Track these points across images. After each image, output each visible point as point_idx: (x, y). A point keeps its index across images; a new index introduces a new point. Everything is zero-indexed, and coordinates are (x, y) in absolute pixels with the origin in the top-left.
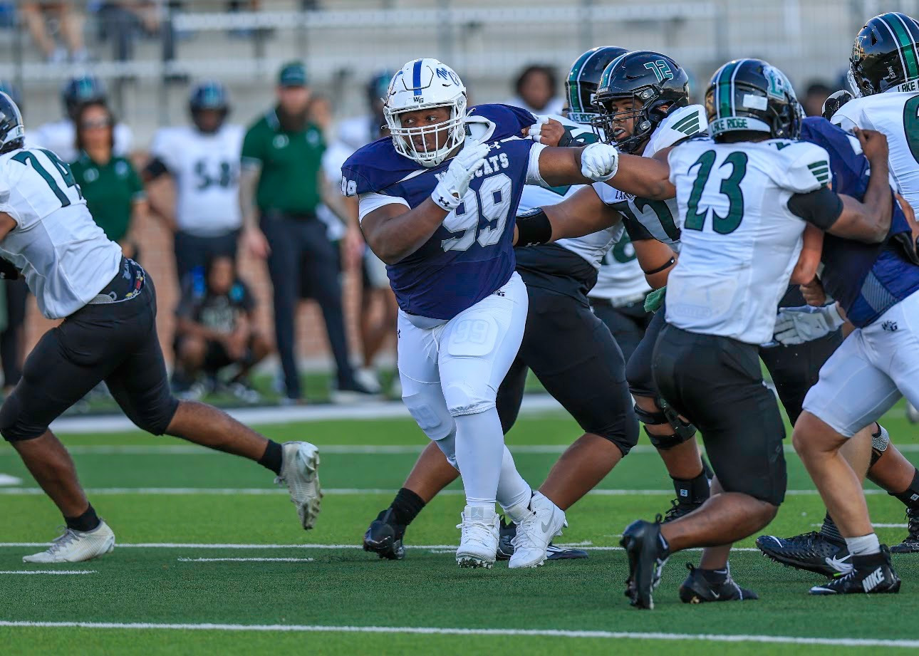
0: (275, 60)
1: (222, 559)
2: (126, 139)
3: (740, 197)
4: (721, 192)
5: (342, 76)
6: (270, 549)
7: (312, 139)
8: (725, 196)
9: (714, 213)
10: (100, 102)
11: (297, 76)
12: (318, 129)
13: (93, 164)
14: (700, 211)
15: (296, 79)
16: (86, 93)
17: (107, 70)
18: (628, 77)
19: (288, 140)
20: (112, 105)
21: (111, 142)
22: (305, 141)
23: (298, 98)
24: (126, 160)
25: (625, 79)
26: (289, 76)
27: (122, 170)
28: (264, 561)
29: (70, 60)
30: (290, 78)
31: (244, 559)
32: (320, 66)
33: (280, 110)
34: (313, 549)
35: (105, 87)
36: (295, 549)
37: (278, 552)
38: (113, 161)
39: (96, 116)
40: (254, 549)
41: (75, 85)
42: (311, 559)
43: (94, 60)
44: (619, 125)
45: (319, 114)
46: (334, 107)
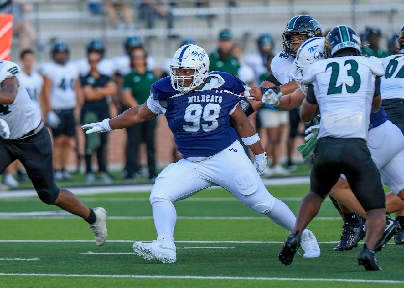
0: (217, 28)
1: (195, 248)
2: (152, 63)
3: (358, 76)
4: (348, 75)
5: (246, 36)
6: (215, 243)
7: (234, 63)
8: (351, 77)
9: (346, 85)
10: (140, 47)
11: (227, 35)
12: (236, 59)
13: (138, 74)
14: (337, 85)
15: (226, 37)
16: (134, 43)
17: (142, 33)
18: (302, 25)
19: (223, 64)
20: (146, 48)
21: (145, 64)
22: (230, 64)
23: (227, 45)
24: (152, 72)
25: (301, 26)
26: (224, 35)
27: (150, 77)
28: (213, 249)
29: (127, 28)
30: (224, 36)
31: (204, 248)
32: (237, 31)
33: (220, 51)
34: (234, 243)
35: (143, 41)
36: (226, 243)
37: (219, 245)
38: (147, 72)
39: (138, 53)
40: (208, 243)
41: (129, 40)
42: (233, 248)
43: (137, 28)
44: (295, 46)
45: (237, 52)
46: (243, 49)
